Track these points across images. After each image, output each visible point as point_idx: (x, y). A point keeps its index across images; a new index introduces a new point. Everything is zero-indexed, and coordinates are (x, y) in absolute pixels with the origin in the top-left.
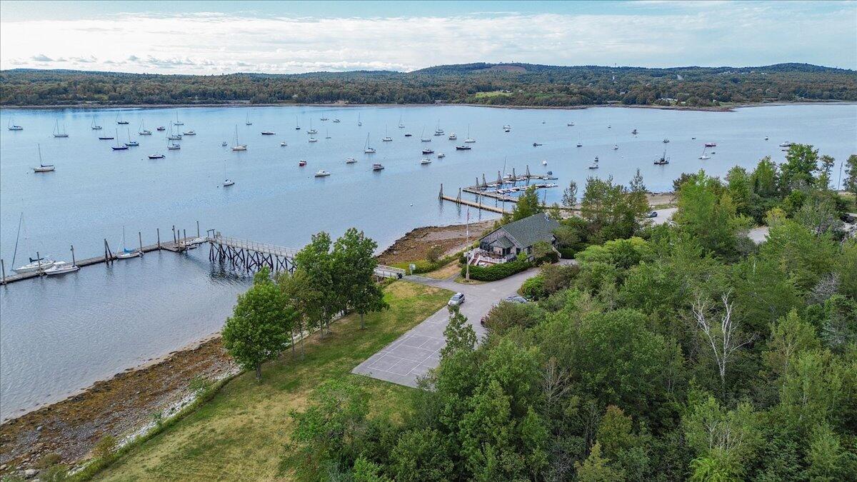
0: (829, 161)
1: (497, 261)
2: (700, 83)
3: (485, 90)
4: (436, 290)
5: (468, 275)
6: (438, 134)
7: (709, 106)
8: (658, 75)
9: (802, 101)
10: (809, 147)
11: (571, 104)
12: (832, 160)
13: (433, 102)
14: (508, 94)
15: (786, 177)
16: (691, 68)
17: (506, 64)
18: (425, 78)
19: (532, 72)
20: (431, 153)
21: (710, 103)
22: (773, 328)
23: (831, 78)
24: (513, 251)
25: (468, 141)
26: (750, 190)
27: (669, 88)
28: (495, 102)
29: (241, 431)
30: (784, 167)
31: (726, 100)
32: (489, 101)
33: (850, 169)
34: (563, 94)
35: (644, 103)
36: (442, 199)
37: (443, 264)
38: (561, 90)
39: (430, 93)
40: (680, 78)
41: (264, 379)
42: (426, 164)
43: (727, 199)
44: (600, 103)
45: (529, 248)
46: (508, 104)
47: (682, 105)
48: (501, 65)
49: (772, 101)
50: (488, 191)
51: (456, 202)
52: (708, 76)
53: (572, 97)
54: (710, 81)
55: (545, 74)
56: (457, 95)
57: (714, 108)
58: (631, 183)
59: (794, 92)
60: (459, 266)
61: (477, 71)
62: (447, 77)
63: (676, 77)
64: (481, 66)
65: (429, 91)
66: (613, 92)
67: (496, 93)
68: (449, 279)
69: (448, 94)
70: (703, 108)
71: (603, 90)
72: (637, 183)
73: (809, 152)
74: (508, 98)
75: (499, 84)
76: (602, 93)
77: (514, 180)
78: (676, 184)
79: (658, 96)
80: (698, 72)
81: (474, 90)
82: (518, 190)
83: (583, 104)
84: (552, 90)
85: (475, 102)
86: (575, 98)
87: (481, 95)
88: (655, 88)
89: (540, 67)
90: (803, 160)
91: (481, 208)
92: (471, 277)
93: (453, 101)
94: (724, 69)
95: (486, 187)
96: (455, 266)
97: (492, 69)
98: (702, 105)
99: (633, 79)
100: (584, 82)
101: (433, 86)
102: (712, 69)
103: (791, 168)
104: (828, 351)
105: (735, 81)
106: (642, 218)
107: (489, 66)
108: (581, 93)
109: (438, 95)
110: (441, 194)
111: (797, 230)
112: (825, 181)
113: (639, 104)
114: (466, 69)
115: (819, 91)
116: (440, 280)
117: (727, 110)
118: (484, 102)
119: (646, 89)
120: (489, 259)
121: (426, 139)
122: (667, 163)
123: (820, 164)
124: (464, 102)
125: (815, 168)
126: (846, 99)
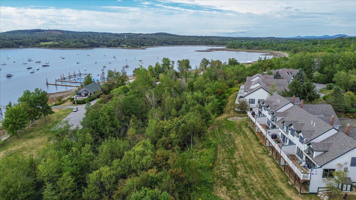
0: (173, 62)
1: (85, 98)
2: (133, 39)
3: (44, 41)
4: (66, 109)
5: (76, 103)
6: (30, 61)
7: (138, 47)
8: (117, 36)
9: (166, 46)
10: (168, 58)
11: (86, 47)
12: (174, 62)
13: (18, 47)
14: (56, 43)
15: (163, 67)
16: (129, 33)
17: (51, 30)
18: (10, 36)
19: (65, 34)
20: (31, 68)
21: (137, 46)
22: (163, 95)
23: (173, 38)
24: (89, 94)
25: (47, 63)
26: (154, 71)
27: (123, 41)
28: (51, 47)
29: (22, 148)
30: (162, 65)
31: (143, 45)
32: (48, 46)
33: (178, 64)
34: (82, 43)
35: (115, 47)
36: (48, 84)
37: (64, 102)
38: (81, 42)
39: (16, 43)
40: (126, 37)
41: (19, 138)
42: (33, 72)
43: (149, 74)
44: (97, 47)
45: (94, 93)
46: (57, 47)
47: (128, 47)
48: (49, 30)
49: (157, 46)
50: (66, 80)
51: (55, 85)
52: (135, 37)
53: (85, 44)
54: (136, 38)
55: (71, 35)
56: (31, 44)
57: (139, 48)
58: (121, 71)
59: (163, 43)
60: (71, 102)
61: (37, 33)
62: (21, 35)
63: (124, 37)
64: (39, 31)
65: (15, 42)
66: (102, 42)
67: (50, 43)
68: (69, 105)
69: (26, 43)
70: (136, 48)
71: (98, 42)
72: (123, 71)
73: (168, 60)
74: (57, 45)
75: (50, 39)
76: (98, 43)
77: (75, 76)
78: (134, 72)
79: (119, 44)
80: (132, 35)
81: (39, 41)
82: (78, 79)
83: (91, 47)
84: (76, 41)
85: (41, 47)
86: (87, 45)
87: (42, 43)
88: (118, 41)
89: (68, 32)
90: (167, 62)
91: (67, 86)
92: (77, 104)
93: (29, 46)
94: (140, 34)
95: (65, 79)
96: (69, 102)
97: (45, 32)
98: (135, 47)
99: (109, 37)
100: (89, 38)
101: (16, 39)
102: (136, 34)
103: (164, 65)
104: (173, 98)
105: (144, 38)
106: (126, 81)
107: (43, 31)
108: (89, 43)
109: (20, 44)
110: (47, 82)
111: (166, 78)
112: (173, 68)
113: (113, 47)
114: (31, 32)
115: (170, 42)
116: (66, 106)
117: (144, 49)
118: (45, 46)
119: (114, 41)
120: (81, 98)
121: (25, 63)
122: (128, 67)
123: (171, 63)
124: (35, 47)
125: (170, 64)
126: (178, 45)
